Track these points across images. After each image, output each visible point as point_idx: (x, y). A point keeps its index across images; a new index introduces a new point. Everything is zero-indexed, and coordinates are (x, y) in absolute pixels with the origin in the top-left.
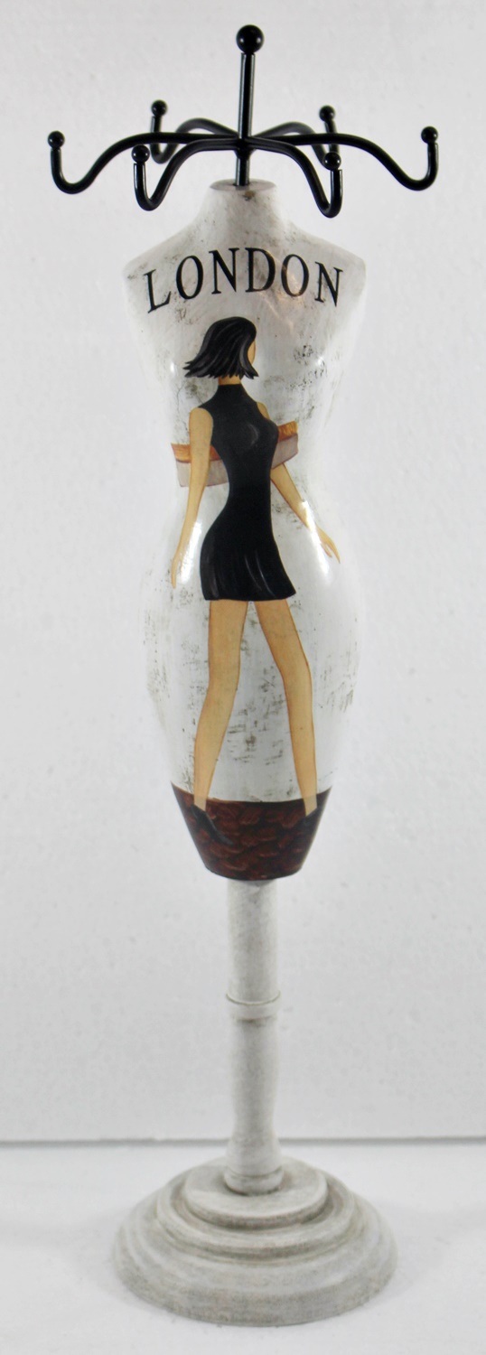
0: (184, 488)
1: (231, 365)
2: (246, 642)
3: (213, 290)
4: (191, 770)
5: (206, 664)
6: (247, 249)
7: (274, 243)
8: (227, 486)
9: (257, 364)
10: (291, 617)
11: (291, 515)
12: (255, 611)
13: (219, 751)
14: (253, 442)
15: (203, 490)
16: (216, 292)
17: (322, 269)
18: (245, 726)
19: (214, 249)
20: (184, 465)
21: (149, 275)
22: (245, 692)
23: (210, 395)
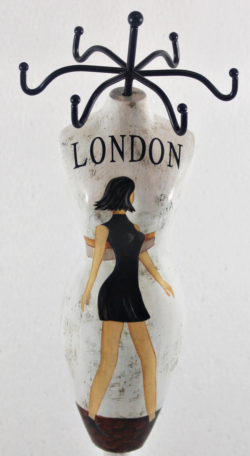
0: (90, 258)
1: (120, 204)
2: (122, 343)
3: (111, 160)
4: (88, 401)
5: (99, 353)
6: (130, 136)
7: (145, 131)
8: (115, 261)
9: (134, 205)
10: (147, 330)
11: (149, 276)
12: (128, 327)
13: (104, 395)
14: (130, 242)
15: (101, 262)
16: (113, 161)
17: (171, 145)
18: (119, 384)
19: (112, 135)
20: (91, 248)
21: (75, 145)
22: (120, 367)
23: (108, 219)
